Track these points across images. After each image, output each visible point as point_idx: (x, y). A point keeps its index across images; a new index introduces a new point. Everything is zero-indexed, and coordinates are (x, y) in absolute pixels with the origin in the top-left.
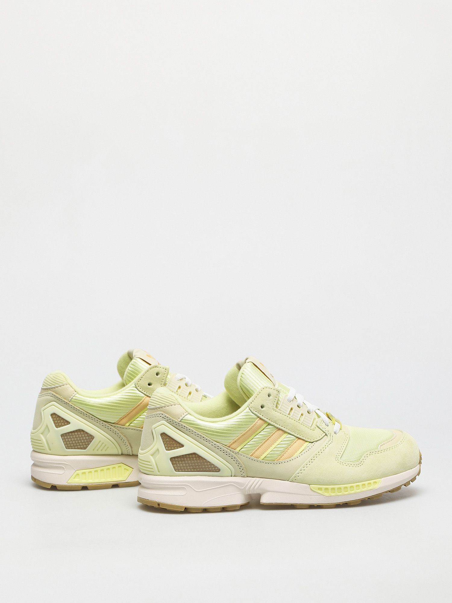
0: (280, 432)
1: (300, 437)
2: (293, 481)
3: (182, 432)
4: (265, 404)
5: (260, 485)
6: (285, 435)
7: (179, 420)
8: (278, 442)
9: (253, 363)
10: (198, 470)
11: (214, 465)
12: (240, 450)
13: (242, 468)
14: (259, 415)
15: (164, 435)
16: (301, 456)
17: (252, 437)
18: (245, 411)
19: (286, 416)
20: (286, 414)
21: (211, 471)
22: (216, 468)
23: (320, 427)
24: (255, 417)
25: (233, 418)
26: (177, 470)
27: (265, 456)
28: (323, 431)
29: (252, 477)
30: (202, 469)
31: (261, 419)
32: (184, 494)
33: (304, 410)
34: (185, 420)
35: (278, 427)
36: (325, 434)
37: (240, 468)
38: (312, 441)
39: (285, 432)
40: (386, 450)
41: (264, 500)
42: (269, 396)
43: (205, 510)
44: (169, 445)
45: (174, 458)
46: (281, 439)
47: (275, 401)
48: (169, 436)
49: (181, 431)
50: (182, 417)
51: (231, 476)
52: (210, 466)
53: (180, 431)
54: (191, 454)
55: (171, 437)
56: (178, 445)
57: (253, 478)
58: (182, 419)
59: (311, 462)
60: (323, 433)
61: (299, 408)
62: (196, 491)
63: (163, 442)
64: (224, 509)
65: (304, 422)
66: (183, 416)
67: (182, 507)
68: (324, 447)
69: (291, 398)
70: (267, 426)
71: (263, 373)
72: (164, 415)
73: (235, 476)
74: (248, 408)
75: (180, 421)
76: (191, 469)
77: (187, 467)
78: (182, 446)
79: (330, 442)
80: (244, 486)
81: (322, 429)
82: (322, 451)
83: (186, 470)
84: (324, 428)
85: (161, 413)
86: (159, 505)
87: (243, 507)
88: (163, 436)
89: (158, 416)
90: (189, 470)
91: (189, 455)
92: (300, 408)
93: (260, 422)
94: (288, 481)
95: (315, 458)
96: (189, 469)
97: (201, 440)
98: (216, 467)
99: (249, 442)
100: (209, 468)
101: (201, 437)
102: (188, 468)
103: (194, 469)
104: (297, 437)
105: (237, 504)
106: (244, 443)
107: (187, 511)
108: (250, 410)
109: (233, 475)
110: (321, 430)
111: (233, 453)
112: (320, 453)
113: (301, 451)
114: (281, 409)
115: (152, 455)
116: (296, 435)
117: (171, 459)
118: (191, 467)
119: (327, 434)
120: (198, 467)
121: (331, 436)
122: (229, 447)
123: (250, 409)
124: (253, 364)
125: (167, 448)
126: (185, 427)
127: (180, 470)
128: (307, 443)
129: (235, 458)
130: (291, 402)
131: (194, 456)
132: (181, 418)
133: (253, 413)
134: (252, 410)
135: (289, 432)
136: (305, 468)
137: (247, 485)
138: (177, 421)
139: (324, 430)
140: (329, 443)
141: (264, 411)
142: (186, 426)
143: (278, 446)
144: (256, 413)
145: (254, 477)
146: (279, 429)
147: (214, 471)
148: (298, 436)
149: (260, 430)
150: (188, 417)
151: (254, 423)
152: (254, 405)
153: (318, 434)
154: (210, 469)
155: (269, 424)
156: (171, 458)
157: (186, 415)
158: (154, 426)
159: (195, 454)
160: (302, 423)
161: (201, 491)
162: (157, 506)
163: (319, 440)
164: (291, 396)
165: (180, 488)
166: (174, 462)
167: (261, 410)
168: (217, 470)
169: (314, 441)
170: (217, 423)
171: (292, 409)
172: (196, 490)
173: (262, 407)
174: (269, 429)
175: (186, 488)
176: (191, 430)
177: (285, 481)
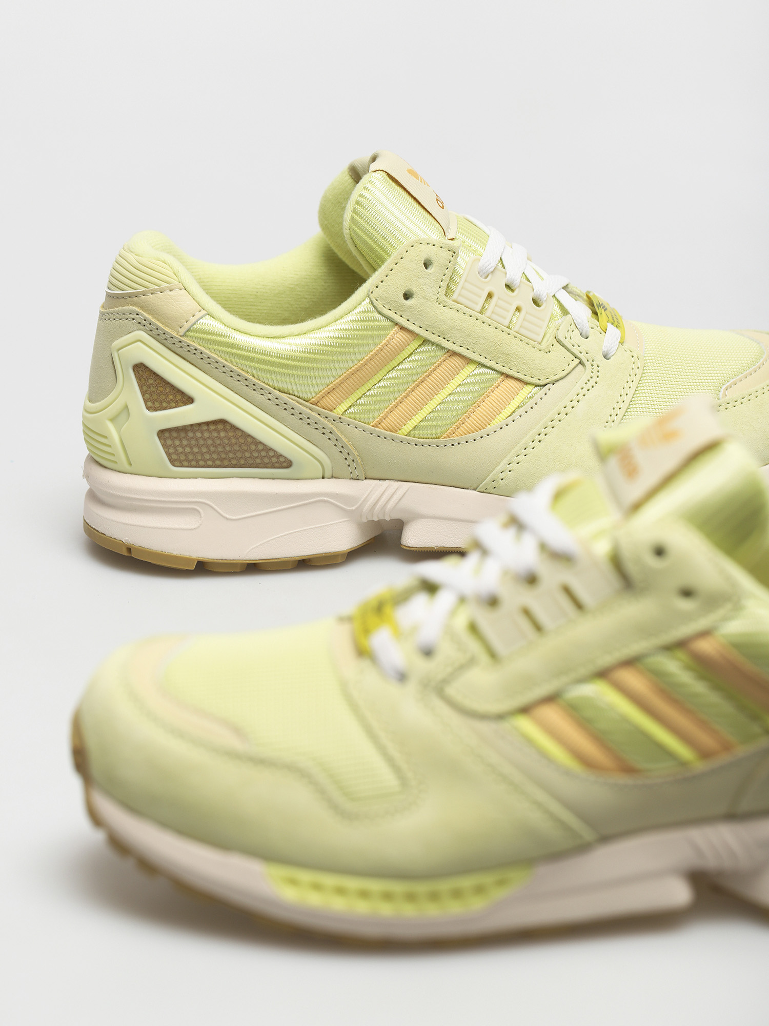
0: (456, 361)
1: (510, 373)
2: (487, 491)
3: (190, 363)
4: (414, 289)
5: (400, 500)
6: (470, 369)
7: (182, 331)
8: (449, 388)
9: (388, 175)
10: (234, 462)
11: (275, 451)
12: (346, 411)
13: (350, 458)
14: (397, 318)
15: (142, 371)
16: (511, 424)
17: (378, 375)
18: (360, 308)
19: (473, 318)
20: (472, 313)
21: (269, 465)
22: (282, 459)
23: (565, 342)
24: (388, 323)
25: (327, 328)
26: (176, 463)
27: (413, 426)
28: (573, 354)
29: (380, 480)
30: (242, 462)
31: (402, 328)
32: (196, 526)
33: (523, 297)
34: (198, 331)
35: (451, 349)
36: (577, 361)
37: (346, 459)
38: (541, 383)
39: (469, 361)
40: (739, 402)
41: (412, 538)
42: (427, 265)
43: (253, 568)
44: (155, 397)
45: (169, 430)
46: (458, 379)
47: (444, 277)
48: (155, 373)
49: (188, 361)
50: (189, 324)
51: (323, 478)
52: (263, 454)
53: (184, 359)
54: (215, 422)
55: (160, 377)
56: (179, 397)
57: (381, 482)
58: (189, 330)
59: (536, 442)
60: (573, 358)
61: (509, 292)
62: (227, 519)
63: (141, 387)
64: (304, 564)
65: (523, 331)
66: (193, 320)
67: (188, 560)
68: (575, 398)
69: (490, 266)
70: (419, 346)
71: (415, 199)
72: (142, 315)
73: (332, 477)
74: (367, 300)
75: (184, 335)
76: (214, 461)
77: (202, 454)
78: (190, 400)
79: (592, 382)
80: (358, 505)
81: (570, 347)
82: (569, 409)
83: (201, 463)
84: (576, 346)
85: (134, 311)
86: (129, 550)
87: (353, 555)
88: (140, 372)
89: (127, 317)
90: (210, 463)
91: (208, 423)
92: (513, 291)
93: (401, 336)
94: (475, 489)
95: (549, 429)
96: (209, 460)
97: (241, 386)
98: (281, 455)
99: (369, 390)
100: (262, 458)
101: (239, 378)
102: (207, 456)
103: (222, 460)
104: (502, 374)
105: (337, 550)
106: (358, 391)
107: (203, 569)
108: (374, 306)
109: (327, 474)
110: (568, 350)
111: (326, 421)
112: (562, 416)
113: (511, 411)
114: (461, 299)
115: (112, 420)
116: (498, 367)
117: (162, 433)
118: (215, 456)
119: (584, 360)
120: (231, 455)
121: (595, 366)
122: (316, 405)
123: (372, 304)
124: (388, 179)
125: (150, 404)
126: (195, 352)
127: (185, 463)
128: (529, 388)
129: (331, 432)
130: (490, 277)
131: (220, 426)
132: (187, 326)
133: (380, 313)
134: (380, 307)
135: (482, 360)
136: (522, 457)
137: (365, 500)
138: (174, 334)
139: (576, 350)
140: (589, 385)
141: (410, 307)
142: (200, 350)
143: (449, 399)
144: (391, 314)
145: (385, 480)
146: (454, 354)
147: (276, 465)
148: (506, 370)
149: (400, 358)
150: (208, 323)
151: (384, 342)
152: (384, 291)
153: (558, 360)
154: (266, 460)
155: (426, 341)
156: (160, 431)
157: (201, 318)
158: (117, 343)
159: (223, 422)
160: (517, 335)
161: (240, 519)
162: (125, 553)
163: (561, 379)
164: (489, 259)
165: (183, 509)
166: (169, 442)
167: (402, 306)
168: (285, 464)
169: (547, 381)
170: (283, 340)
171: (490, 296)
172: (228, 516)
173: (407, 296)
174: (426, 354)
175: (201, 510)
176: (214, 358)
177: (468, 489)
